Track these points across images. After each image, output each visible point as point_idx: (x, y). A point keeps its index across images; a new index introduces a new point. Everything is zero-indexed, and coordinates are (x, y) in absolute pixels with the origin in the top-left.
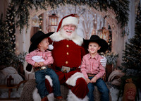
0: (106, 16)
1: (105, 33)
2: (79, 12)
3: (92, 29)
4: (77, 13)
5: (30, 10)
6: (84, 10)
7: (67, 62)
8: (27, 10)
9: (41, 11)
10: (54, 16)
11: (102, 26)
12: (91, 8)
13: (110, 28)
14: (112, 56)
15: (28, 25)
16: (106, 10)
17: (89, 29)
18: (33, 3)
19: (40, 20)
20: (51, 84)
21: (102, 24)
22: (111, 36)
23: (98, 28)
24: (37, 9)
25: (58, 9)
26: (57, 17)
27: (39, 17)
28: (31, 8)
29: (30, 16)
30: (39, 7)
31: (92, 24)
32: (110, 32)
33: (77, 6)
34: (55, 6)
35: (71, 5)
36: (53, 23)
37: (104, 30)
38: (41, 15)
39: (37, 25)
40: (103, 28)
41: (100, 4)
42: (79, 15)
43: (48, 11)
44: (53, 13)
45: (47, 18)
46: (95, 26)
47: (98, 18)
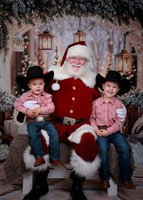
0: (128, 33)
1: (126, 59)
2: (86, 28)
3: (106, 53)
4: (82, 28)
5: (9, 26)
6: (93, 23)
7: (71, 111)
8: (4, 26)
9: (26, 28)
10: (46, 34)
11: (122, 48)
12: (103, 21)
13: (133, 51)
14: (137, 95)
15: (6, 50)
16: (128, 23)
17: (101, 54)
18: (13, 15)
19: (26, 41)
20: (48, 142)
21: (122, 45)
22: (135, 63)
23: (116, 51)
24: (19, 23)
25: (52, 23)
26: (52, 37)
27: (24, 36)
28: (11, 22)
29: (10, 35)
30: (22, 21)
31: (106, 46)
32: (135, 58)
33: (82, 18)
34: (48, 18)
35: (73, 17)
36: (45, 46)
37: (125, 55)
38: (27, 34)
39: (20, 49)
40: (123, 52)
41: (118, 14)
42: (86, 31)
43: (38, 26)
44: (44, 29)
45: (36, 37)
46: (110, 48)
47: (116, 36)
